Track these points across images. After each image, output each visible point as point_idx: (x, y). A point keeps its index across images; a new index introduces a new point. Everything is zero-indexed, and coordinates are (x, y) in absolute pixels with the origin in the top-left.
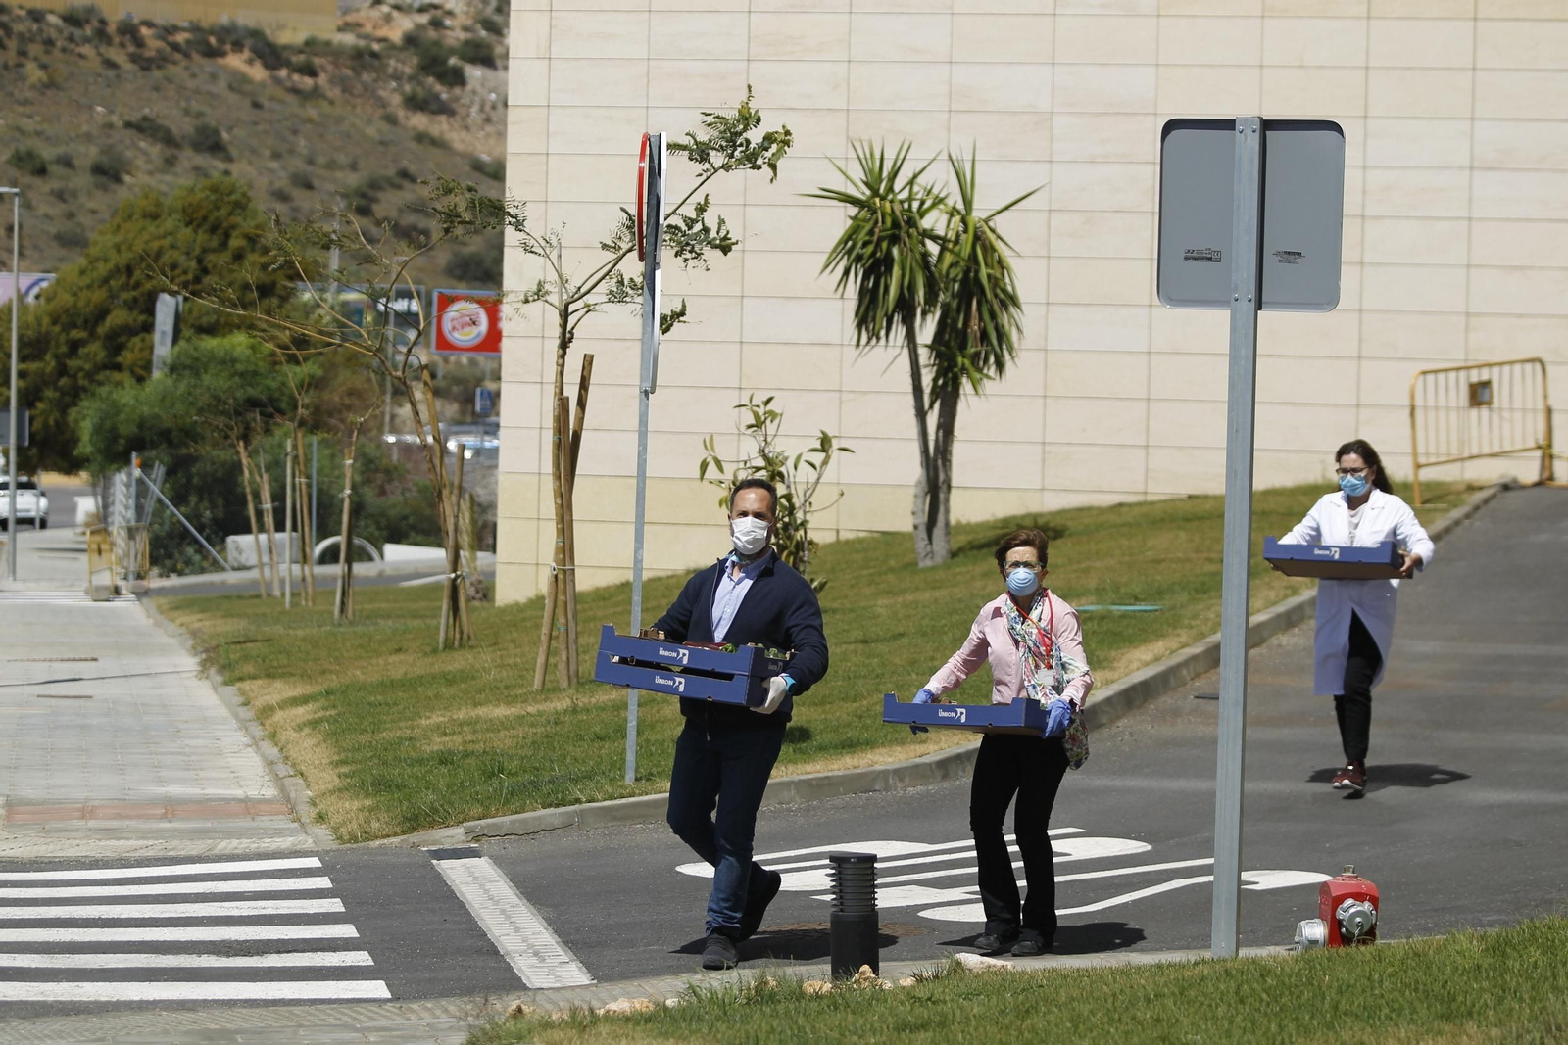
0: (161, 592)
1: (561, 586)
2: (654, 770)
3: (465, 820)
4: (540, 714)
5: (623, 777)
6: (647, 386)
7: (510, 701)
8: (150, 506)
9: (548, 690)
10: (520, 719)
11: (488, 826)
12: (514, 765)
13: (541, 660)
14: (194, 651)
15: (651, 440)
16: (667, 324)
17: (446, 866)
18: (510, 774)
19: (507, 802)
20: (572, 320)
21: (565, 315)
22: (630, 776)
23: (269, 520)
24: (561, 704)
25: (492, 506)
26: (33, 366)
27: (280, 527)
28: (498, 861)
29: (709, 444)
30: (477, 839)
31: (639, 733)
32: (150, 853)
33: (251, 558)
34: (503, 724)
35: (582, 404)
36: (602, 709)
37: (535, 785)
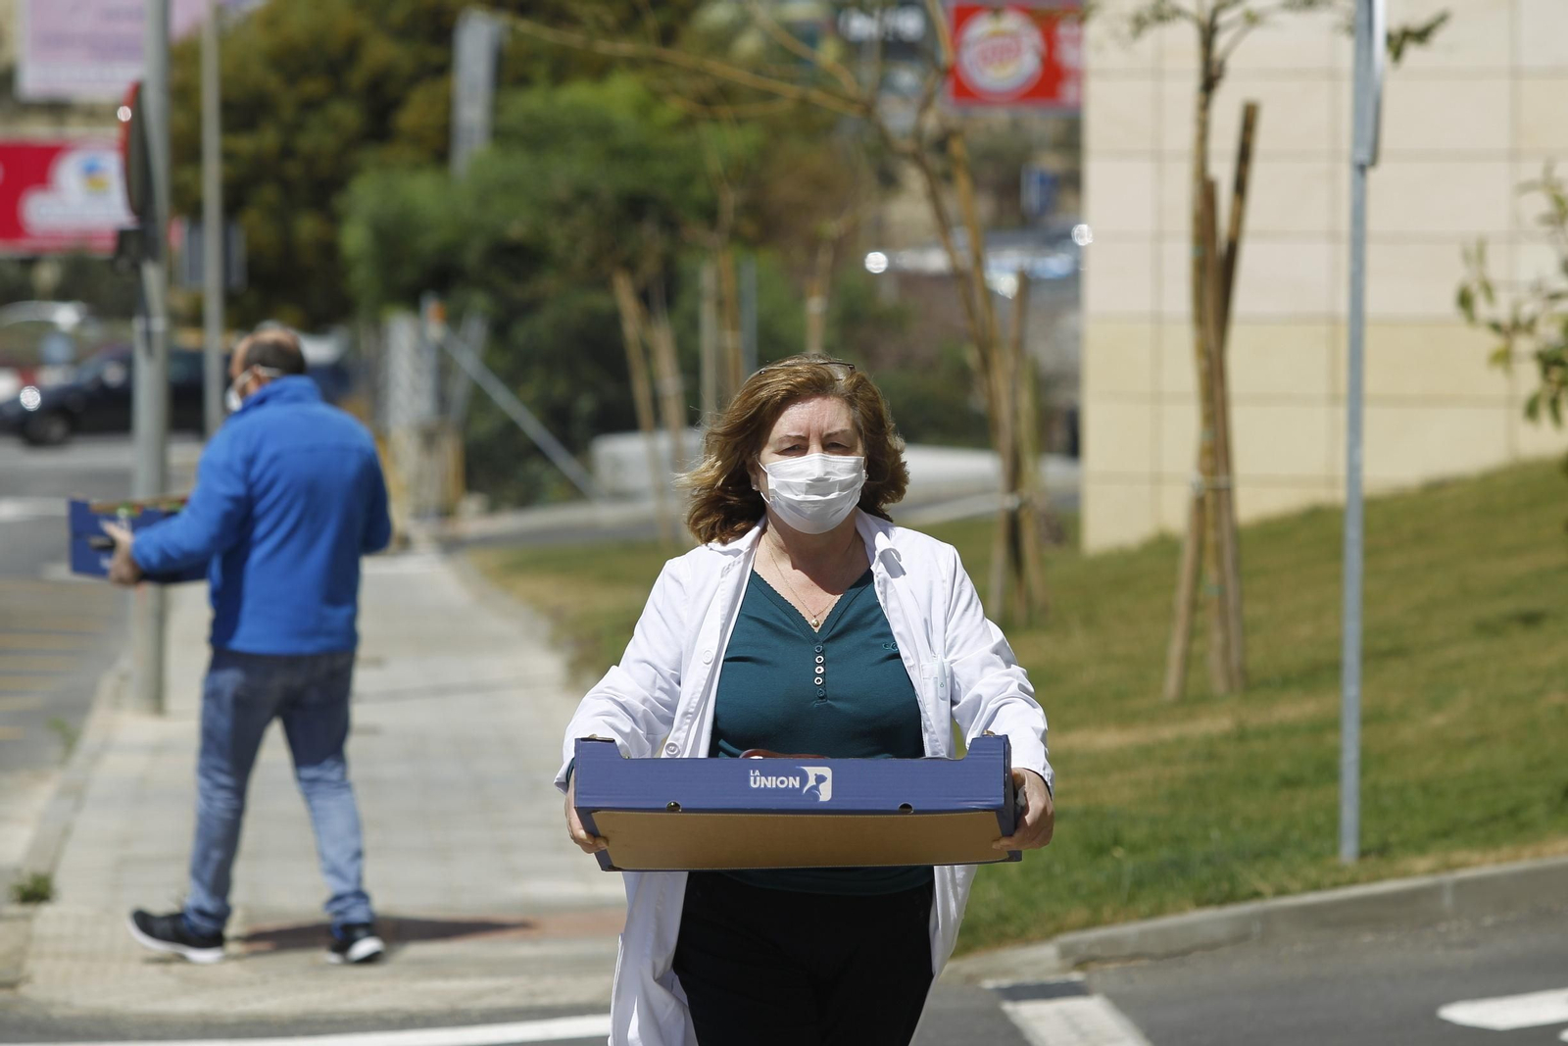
0: (485, 542)
1: (1210, 514)
2: (1393, 838)
3: (1060, 930)
4: (1181, 742)
5: (1335, 850)
6: (1364, 155)
7: (1125, 720)
8: (459, 391)
9: (1192, 700)
10: (1146, 753)
11: (1101, 942)
12: (1137, 834)
13: (1176, 648)
14: (554, 644)
15: (1374, 254)
16: (1398, 43)
17: (1028, 1013)
18: (1134, 849)
19: (1131, 898)
20: (1222, 42)
21: (1208, 33)
22: (1348, 850)
23: (673, 409)
24: (1214, 724)
25: (1070, 377)
26: (245, 144)
27: (693, 419)
28: (1122, 1003)
29: (1476, 254)
30: (1081, 965)
31: (1364, 771)
32: (506, 1001)
33: (639, 478)
34: (1117, 762)
35: (1241, 187)
36: (1288, 730)
37: (1182, 867)
